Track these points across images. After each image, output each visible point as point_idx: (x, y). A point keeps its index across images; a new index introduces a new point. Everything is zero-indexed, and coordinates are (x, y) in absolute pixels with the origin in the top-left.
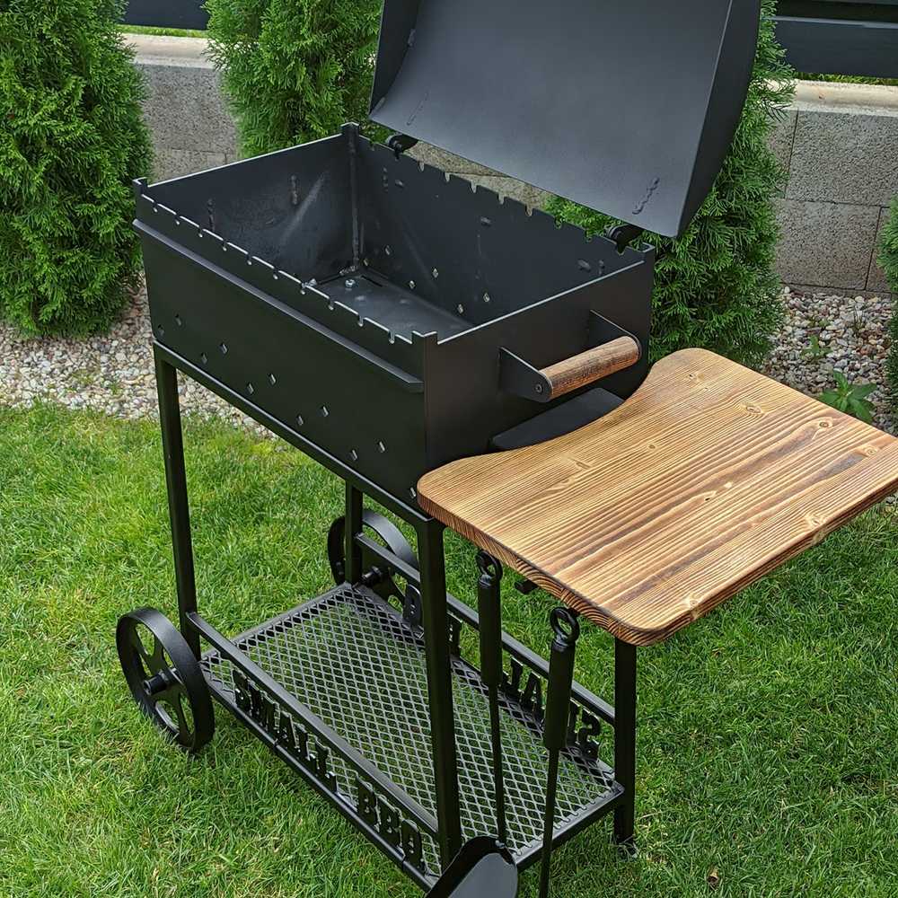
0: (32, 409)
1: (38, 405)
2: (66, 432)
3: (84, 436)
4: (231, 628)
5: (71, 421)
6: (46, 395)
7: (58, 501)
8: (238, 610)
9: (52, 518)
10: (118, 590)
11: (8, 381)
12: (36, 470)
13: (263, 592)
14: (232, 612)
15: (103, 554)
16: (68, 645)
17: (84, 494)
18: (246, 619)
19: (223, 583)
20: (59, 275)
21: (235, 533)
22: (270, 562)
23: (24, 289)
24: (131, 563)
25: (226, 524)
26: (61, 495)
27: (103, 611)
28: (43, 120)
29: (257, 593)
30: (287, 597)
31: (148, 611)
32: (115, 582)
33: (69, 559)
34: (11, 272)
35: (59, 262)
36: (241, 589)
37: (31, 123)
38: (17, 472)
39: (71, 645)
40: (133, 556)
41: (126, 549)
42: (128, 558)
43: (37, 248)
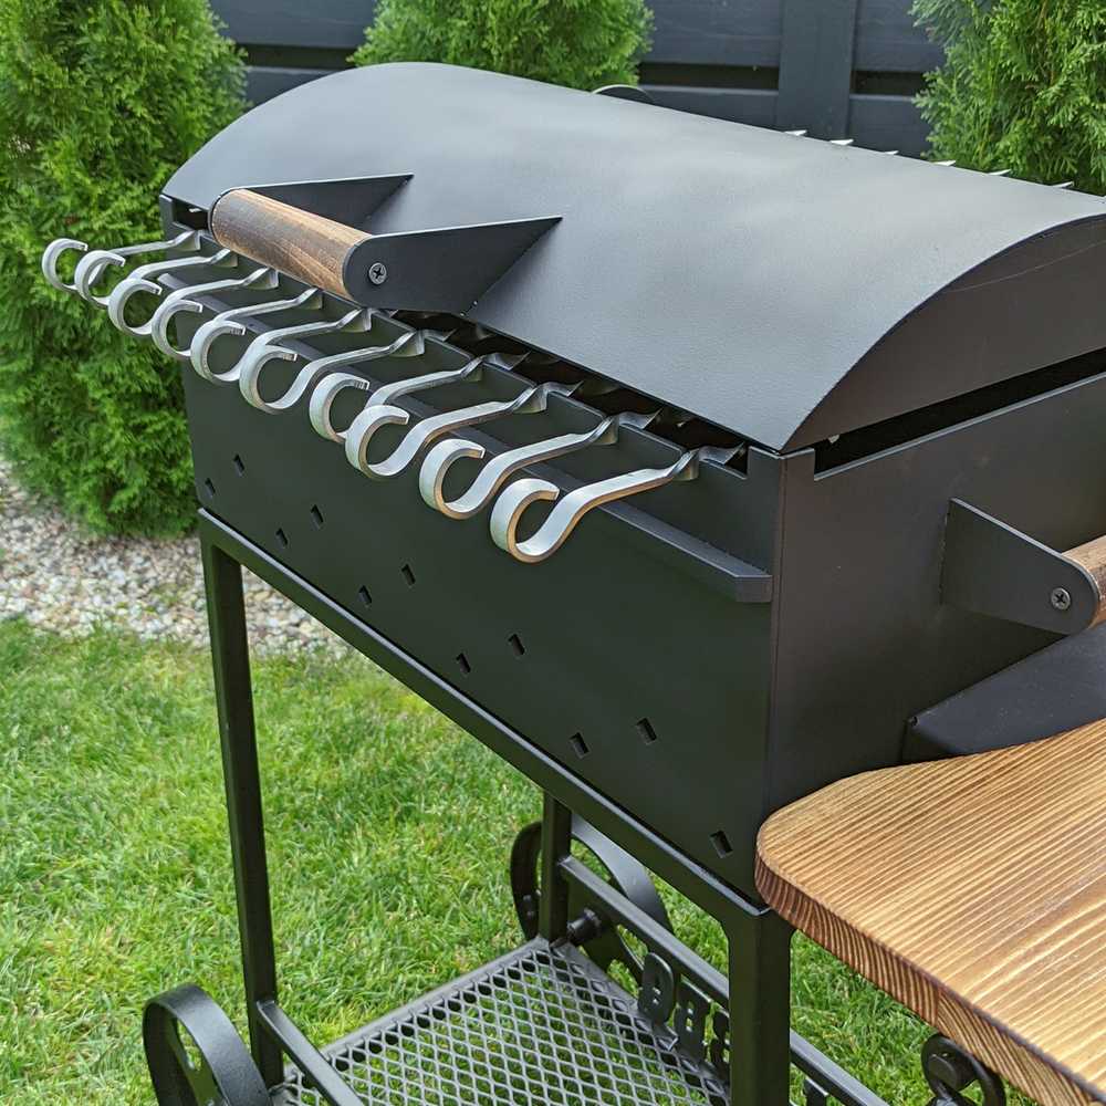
0: (88, 637)
1: (98, 630)
2: (132, 671)
3: (157, 678)
4: (347, 1002)
5: (140, 657)
6: (112, 617)
7: (100, 780)
8: (358, 972)
9: (86, 806)
10: (172, 930)
11: (63, 597)
12: (74, 730)
13: (405, 941)
14: (352, 974)
15: (156, 867)
16: (77, 1028)
17: (142, 768)
18: (373, 989)
19: (341, 922)
20: (137, 448)
21: (365, 835)
22: (416, 888)
23: (90, 467)
24: (198, 884)
25: (352, 822)
26: (105, 767)
27: (141, 968)
28: (113, 222)
29: (394, 942)
30: (442, 950)
31: (192, 993)
32: (167, 916)
33: (103, 874)
34: (75, 444)
35: (139, 429)
36: (368, 934)
37: (96, 226)
38: (48, 730)
39: (83, 1028)
40: (201, 872)
41: (192, 860)
42: (195, 875)
43: (108, 408)
